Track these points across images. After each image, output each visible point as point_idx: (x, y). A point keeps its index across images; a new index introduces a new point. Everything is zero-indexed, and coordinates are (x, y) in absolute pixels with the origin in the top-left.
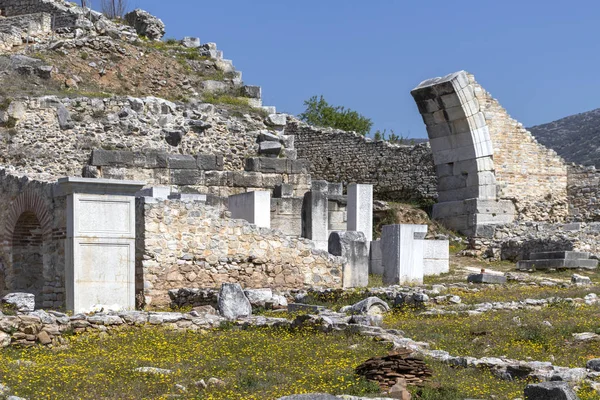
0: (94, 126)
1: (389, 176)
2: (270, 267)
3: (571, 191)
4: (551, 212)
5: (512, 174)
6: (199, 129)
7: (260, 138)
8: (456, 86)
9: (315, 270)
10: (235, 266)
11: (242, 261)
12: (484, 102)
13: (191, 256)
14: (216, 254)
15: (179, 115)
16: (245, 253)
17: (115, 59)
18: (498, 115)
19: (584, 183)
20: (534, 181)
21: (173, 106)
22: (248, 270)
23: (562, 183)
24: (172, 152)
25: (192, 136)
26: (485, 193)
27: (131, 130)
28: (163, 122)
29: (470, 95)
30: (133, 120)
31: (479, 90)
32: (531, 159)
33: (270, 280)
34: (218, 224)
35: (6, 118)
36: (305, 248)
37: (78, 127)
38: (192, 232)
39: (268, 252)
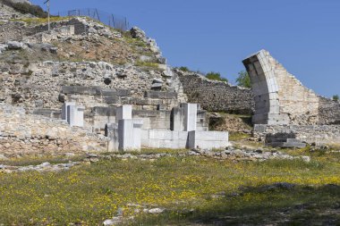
0: (69, 75)
1: (239, 102)
2: (59, 142)
3: (321, 110)
4: (308, 120)
5: (288, 101)
6: (122, 77)
7: (154, 82)
8: (259, 57)
10: (36, 140)
11: (41, 138)
12: (274, 66)
13: (7, 135)
14: (23, 134)
15: (114, 70)
16: (43, 134)
17: (97, 46)
18: (282, 72)
19: (327, 106)
20: (300, 105)
21: (112, 66)
22: (45, 143)
23: (316, 106)
24: (105, 88)
25: (117, 80)
26: (273, 110)
27: (87, 77)
28: (104, 73)
29: (267, 62)
30: (89, 72)
31: (271, 59)
32: (299, 94)
33: (60, 149)
34: (24, 117)
35: (27, 71)
36: (82, 131)
37: (61, 75)
38: (7, 121)
39: (58, 133)
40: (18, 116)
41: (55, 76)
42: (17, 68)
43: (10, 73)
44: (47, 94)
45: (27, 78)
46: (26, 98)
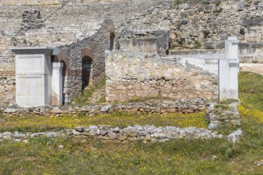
0: (252, 9)
2: (174, 82)
9: (202, 83)
10: (154, 81)
11: (159, 79)
13: (129, 77)
14: (143, 76)
16: (160, 75)
22: (162, 84)
33: (174, 88)
34: (143, 61)
35: (218, 9)
36: (196, 71)
37: (245, 10)
38: (130, 65)
39: (173, 74)
40: (138, 60)
41: (240, 10)
42: (211, 8)
43: (205, 13)
44: (231, 28)
45: (217, 15)
46: (214, 33)
